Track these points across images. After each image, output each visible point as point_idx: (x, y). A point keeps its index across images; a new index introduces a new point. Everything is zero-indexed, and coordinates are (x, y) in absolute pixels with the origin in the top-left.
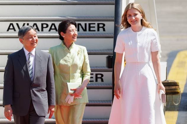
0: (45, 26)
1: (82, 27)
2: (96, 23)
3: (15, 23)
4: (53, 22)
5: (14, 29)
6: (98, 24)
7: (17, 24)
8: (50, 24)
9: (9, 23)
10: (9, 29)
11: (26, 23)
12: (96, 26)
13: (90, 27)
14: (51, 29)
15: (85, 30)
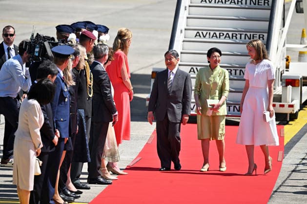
0: (221, 34)
1: (248, 37)
2: (258, 34)
3: (200, 32)
4: (228, 32)
5: (200, 36)
6: (259, 35)
7: (202, 33)
8: (225, 33)
9: (196, 32)
10: (196, 35)
11: (208, 32)
12: (258, 36)
13: (253, 37)
14: (226, 37)
15: (250, 39)
